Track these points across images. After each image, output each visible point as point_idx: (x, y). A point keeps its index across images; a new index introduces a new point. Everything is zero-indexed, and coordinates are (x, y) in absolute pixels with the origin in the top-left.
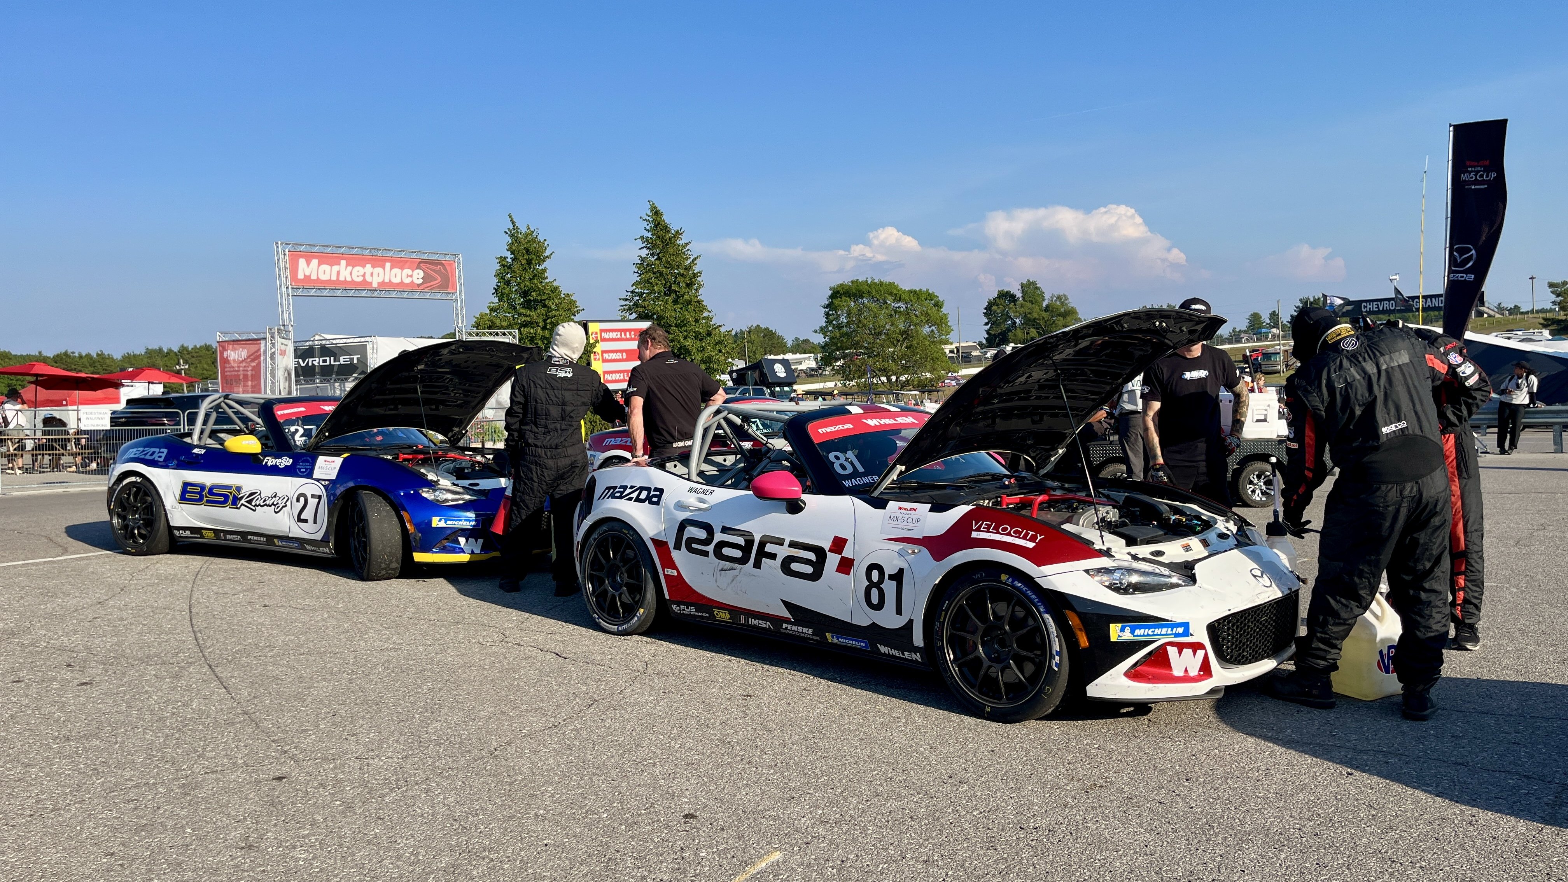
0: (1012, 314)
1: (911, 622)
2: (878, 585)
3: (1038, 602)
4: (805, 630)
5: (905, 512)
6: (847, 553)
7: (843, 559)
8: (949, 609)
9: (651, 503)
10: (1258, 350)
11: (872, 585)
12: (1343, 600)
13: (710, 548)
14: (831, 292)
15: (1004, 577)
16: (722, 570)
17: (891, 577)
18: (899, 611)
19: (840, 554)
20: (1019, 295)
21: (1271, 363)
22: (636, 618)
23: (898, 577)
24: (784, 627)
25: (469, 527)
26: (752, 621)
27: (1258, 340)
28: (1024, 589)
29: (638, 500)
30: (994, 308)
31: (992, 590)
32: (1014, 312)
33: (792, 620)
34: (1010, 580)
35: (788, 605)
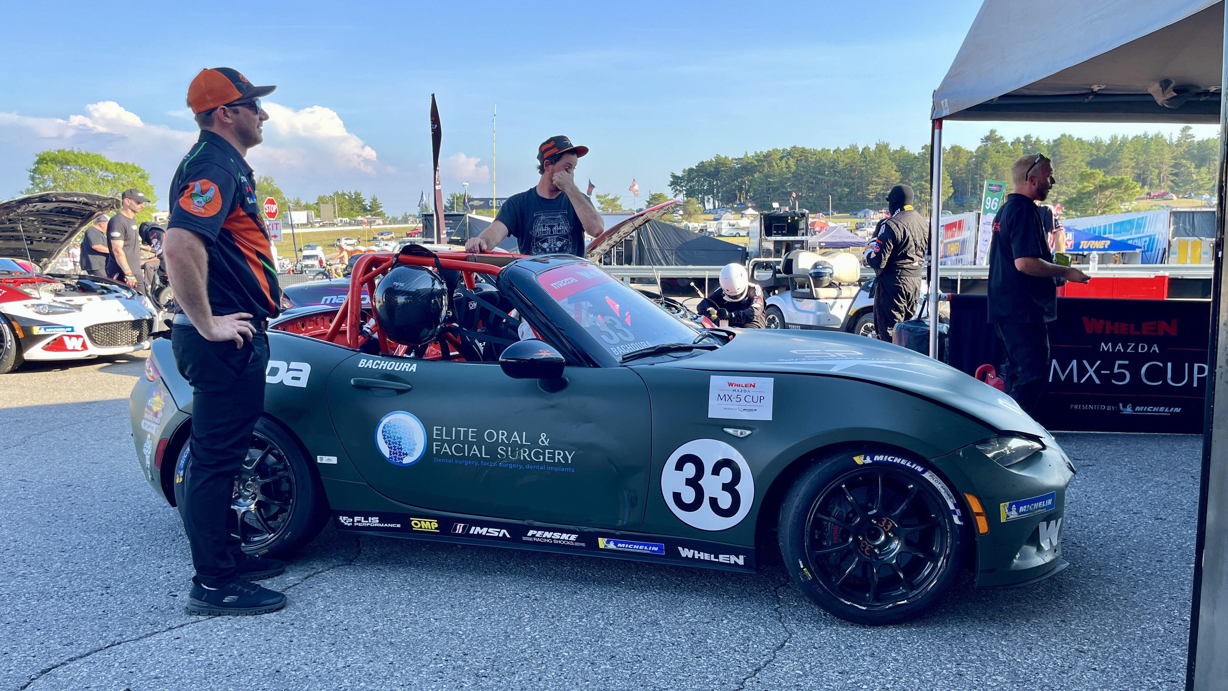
14: (38, 158)
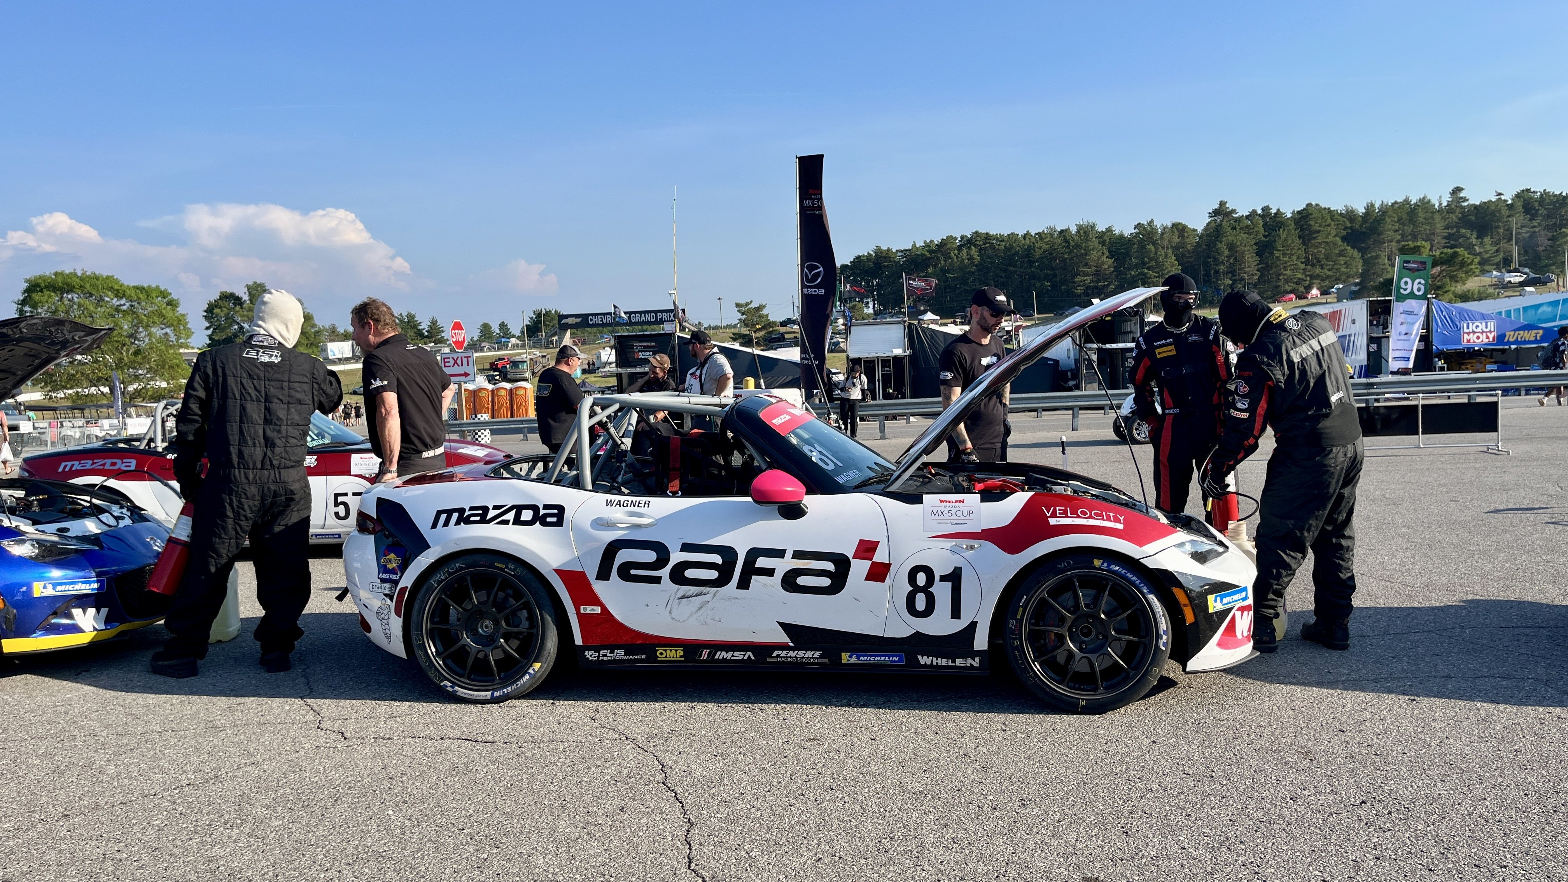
0: (239, 319)
1: (973, 625)
2: (925, 589)
3: (1140, 583)
4: (809, 654)
5: (951, 504)
6: (880, 556)
7: (874, 565)
8: (1026, 603)
9: (544, 523)
10: (504, 359)
11: (916, 589)
12: (1292, 553)
13: (665, 573)
14: (27, 284)
15: (1097, 563)
16: (683, 597)
17: (943, 578)
18: (956, 613)
19: (871, 559)
20: (246, 297)
21: (519, 370)
22: (527, 677)
23: (954, 578)
24: (774, 655)
25: (90, 592)
26: (720, 655)
27: (499, 349)
28: (1123, 571)
29: (517, 521)
30: (216, 311)
31: (1080, 577)
32: (241, 316)
33: (792, 644)
34: (1106, 565)
35: (785, 627)
